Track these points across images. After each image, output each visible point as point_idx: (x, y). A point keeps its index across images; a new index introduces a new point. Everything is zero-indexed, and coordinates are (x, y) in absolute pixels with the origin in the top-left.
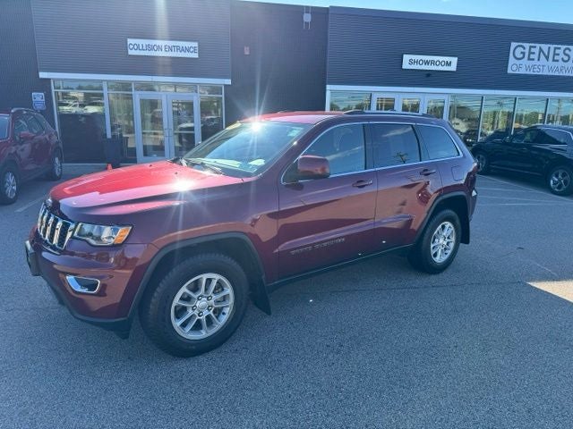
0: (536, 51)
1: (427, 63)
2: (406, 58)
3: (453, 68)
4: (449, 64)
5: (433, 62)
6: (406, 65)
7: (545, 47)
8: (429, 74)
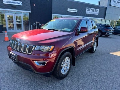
0: (91, 9)
1: (72, 10)
2: (68, 9)
3: (77, 12)
4: (76, 11)
5: (73, 10)
6: (68, 11)
7: (92, 9)
8: (72, 13)
